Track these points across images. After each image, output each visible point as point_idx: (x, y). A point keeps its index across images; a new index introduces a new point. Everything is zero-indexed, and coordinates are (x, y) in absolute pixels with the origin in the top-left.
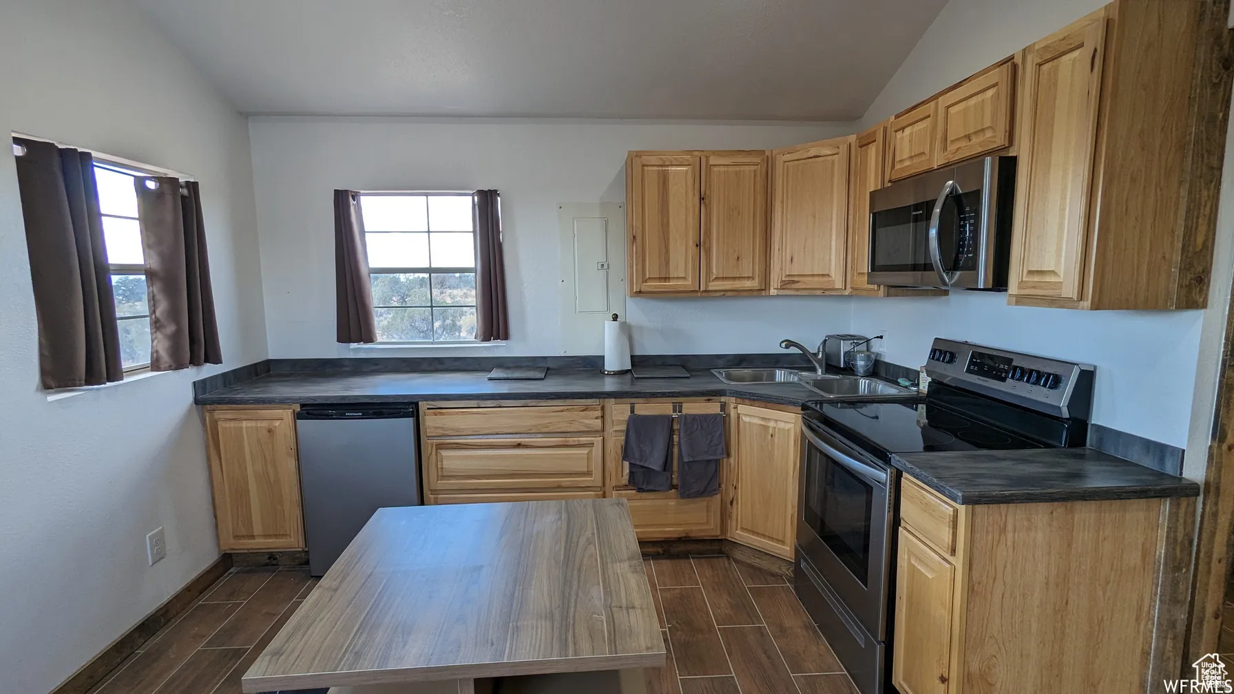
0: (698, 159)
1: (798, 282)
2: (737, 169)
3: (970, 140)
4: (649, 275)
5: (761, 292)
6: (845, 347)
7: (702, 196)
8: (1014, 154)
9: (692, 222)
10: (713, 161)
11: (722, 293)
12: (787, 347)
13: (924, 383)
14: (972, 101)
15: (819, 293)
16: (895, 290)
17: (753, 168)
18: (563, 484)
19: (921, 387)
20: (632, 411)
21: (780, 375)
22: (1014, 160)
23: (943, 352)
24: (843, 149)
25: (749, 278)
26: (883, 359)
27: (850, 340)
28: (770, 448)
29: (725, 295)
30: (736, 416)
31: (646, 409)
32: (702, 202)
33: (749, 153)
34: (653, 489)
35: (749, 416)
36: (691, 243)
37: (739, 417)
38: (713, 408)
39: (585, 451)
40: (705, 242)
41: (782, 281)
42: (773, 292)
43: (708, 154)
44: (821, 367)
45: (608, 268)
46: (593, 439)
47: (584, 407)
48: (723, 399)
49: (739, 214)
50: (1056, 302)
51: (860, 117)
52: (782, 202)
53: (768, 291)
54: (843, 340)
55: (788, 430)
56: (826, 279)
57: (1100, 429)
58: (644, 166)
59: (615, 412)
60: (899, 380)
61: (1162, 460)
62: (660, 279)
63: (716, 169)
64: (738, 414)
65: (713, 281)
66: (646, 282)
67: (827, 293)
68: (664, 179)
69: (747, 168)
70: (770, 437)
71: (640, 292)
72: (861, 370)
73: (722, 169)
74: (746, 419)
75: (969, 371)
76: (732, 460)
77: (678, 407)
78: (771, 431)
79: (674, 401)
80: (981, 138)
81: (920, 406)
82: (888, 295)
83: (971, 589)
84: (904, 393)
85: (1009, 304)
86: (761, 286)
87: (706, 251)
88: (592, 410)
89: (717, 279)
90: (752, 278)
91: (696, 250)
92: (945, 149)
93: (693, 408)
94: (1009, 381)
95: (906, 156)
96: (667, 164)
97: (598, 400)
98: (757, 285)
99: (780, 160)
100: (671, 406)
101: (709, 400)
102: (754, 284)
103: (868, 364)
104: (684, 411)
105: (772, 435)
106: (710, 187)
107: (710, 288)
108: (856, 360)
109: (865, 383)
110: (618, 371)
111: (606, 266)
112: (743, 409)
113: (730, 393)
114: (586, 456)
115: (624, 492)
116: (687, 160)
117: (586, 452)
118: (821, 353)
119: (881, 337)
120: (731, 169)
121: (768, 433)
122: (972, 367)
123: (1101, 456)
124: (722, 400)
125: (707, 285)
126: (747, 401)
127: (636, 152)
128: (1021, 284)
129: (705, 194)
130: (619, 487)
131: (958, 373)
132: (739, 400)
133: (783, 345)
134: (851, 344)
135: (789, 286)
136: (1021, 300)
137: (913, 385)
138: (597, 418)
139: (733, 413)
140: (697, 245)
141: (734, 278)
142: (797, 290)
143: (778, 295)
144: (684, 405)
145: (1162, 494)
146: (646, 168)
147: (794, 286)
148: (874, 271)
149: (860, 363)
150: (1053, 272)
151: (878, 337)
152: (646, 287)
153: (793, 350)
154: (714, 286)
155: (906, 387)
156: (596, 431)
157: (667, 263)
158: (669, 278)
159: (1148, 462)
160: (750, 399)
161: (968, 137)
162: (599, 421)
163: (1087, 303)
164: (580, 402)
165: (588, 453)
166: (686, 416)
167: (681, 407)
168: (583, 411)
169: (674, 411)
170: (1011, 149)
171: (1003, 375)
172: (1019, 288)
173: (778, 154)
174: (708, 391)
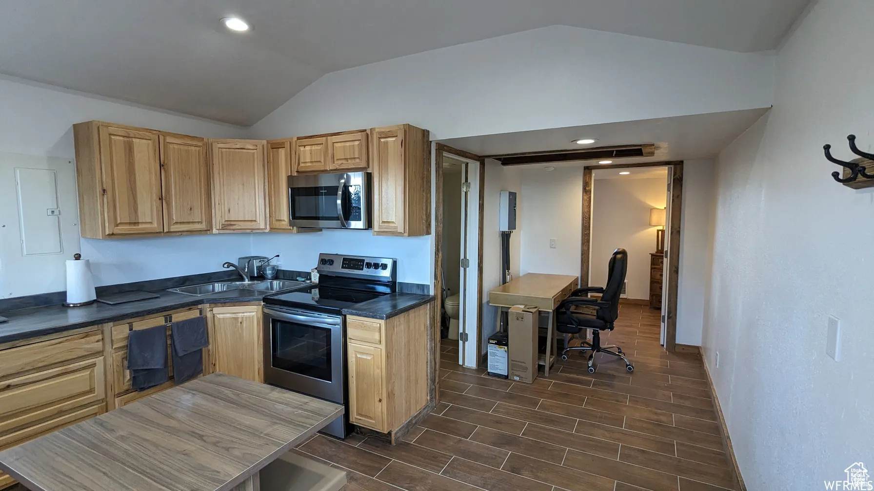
0: (157, 137)
1: (234, 225)
2: (186, 148)
3: (347, 161)
4: (120, 220)
5: (208, 231)
6: (256, 264)
7: (162, 163)
8: (370, 172)
9: (154, 181)
10: (169, 139)
11: (180, 233)
12: (228, 267)
13: (315, 278)
14: (348, 144)
15: (248, 231)
16: (303, 230)
17: (197, 149)
18: (64, 409)
19: (313, 280)
20: (131, 329)
21: (218, 287)
22: (370, 174)
23: (325, 260)
24: (260, 147)
25: (198, 222)
26: (279, 268)
27: (258, 259)
28: (240, 331)
29: (181, 233)
30: (212, 316)
31: (140, 325)
32: (162, 168)
33: (193, 138)
34: (154, 384)
35: (222, 314)
36: (155, 197)
37: (214, 317)
38: (194, 314)
39: (87, 373)
40: (166, 195)
41: (222, 224)
42: (215, 231)
43: (166, 134)
44: (247, 277)
45: (60, 214)
46: (94, 360)
47: (84, 335)
48: (200, 306)
49: (189, 178)
50: (395, 234)
51: (250, 126)
52: (219, 174)
53: (211, 231)
54: (255, 259)
55: (253, 317)
56: (253, 223)
57: (400, 283)
58: (110, 134)
59: (115, 333)
60: (297, 278)
61: (423, 291)
62: (130, 223)
63: (171, 146)
64: (214, 314)
65: (173, 225)
66: (117, 225)
67: (254, 231)
68: (129, 149)
69: (193, 148)
70: (239, 324)
71: (113, 234)
72: (270, 276)
73: (176, 146)
74: (221, 316)
75: (343, 267)
76: (210, 347)
77: (168, 318)
78: (240, 320)
79: (164, 314)
80: (353, 161)
81: (313, 290)
82: (298, 232)
83: (388, 356)
84: (303, 285)
85: (373, 235)
86: (207, 228)
87: (166, 203)
88: (91, 335)
89: (177, 223)
90: (201, 222)
91: (159, 202)
92: (334, 162)
93: (179, 317)
94: (365, 268)
95: (308, 160)
96: (131, 136)
97: (96, 326)
98: (205, 227)
99: (216, 146)
100: (163, 319)
101: (190, 309)
102: (203, 226)
103: (274, 272)
104: (173, 320)
105: (241, 323)
106: (167, 158)
107: (172, 230)
108: (266, 270)
109: (277, 283)
110: (84, 303)
111: (56, 212)
112: (216, 310)
113: (207, 301)
114: (88, 377)
115: (126, 396)
116: (148, 136)
117: (89, 373)
118: (246, 269)
119: (278, 256)
120: (182, 147)
121: (238, 321)
122: (344, 266)
123: (402, 294)
124: (199, 308)
125: (169, 228)
126: (219, 305)
127: (102, 122)
128: (380, 227)
129: (164, 162)
130: (121, 393)
131: (337, 268)
132: (213, 305)
133: (226, 266)
134: (260, 261)
135: (229, 228)
136: (379, 233)
137: (307, 279)
138: (98, 341)
139: (209, 315)
140: (160, 199)
141: (189, 223)
142: (234, 230)
143: (219, 234)
144: (173, 316)
145: (425, 302)
146: (113, 137)
147: (231, 227)
148: (294, 219)
149: (269, 272)
150: (393, 222)
151: (276, 256)
152: (117, 230)
153: (231, 268)
154: (174, 228)
155: (304, 281)
156: (98, 352)
157: (136, 211)
158: (138, 223)
159: (419, 292)
160: (221, 303)
161: (346, 159)
162: (100, 343)
163: (406, 234)
164: (79, 331)
165: (90, 373)
166: (178, 323)
167: (171, 318)
168: (83, 338)
169: (166, 321)
170: (368, 169)
171: (361, 267)
172: (379, 228)
173: (215, 142)
174: (191, 302)
